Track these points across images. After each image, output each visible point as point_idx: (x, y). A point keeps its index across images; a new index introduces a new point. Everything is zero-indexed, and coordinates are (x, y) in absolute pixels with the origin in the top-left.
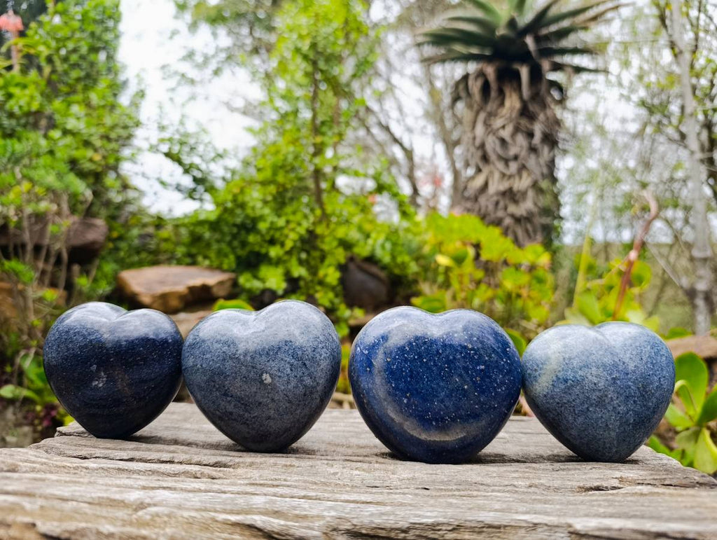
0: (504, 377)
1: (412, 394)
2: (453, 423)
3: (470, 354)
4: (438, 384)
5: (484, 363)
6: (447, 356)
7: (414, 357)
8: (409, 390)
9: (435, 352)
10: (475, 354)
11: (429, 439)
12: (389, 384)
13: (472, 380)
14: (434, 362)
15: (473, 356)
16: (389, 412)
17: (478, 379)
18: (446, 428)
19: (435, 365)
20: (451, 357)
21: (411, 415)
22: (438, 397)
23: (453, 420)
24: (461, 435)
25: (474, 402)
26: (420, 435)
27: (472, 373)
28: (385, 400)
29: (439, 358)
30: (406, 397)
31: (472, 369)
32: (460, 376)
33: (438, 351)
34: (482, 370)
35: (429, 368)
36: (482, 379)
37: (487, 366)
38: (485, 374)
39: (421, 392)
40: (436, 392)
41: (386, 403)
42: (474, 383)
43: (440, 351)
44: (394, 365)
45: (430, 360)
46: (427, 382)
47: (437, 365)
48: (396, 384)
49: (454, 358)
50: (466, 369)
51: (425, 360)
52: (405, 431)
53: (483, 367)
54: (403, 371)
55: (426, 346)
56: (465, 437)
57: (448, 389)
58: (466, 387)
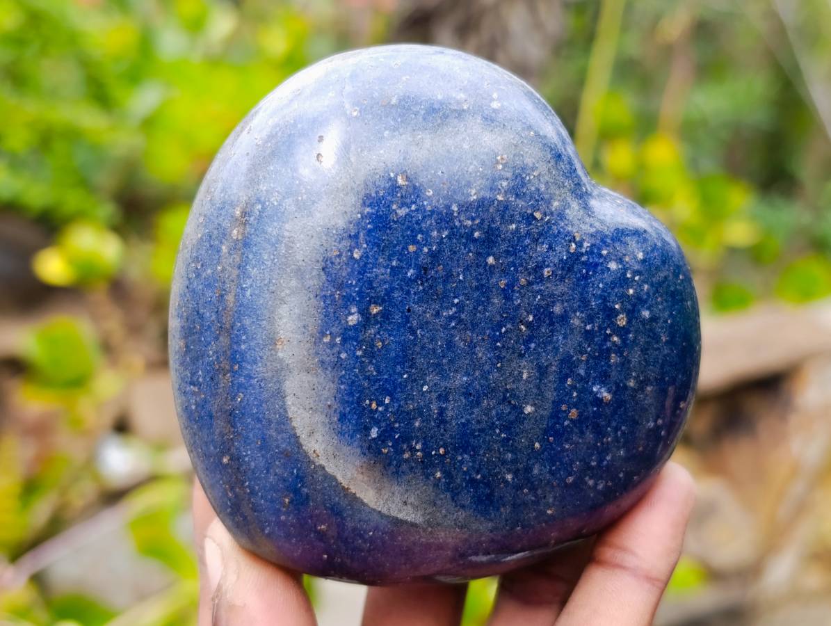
0: (627, 459)
1: (385, 315)
2: (419, 471)
3: (608, 337)
4: (472, 346)
5: (619, 389)
6: (552, 298)
7: (473, 230)
8: (385, 300)
9: (531, 265)
10: (619, 351)
11: (322, 461)
12: (346, 243)
13: (557, 404)
14: (510, 286)
15: (609, 350)
16: (283, 310)
17: (574, 413)
18: (393, 468)
19: (507, 294)
20: (557, 309)
21: (338, 364)
22: (445, 377)
23: (427, 464)
24: (408, 515)
25: (514, 461)
26: (311, 434)
27: (573, 387)
28: (299, 273)
29: (530, 283)
30: (364, 312)
31: (581, 379)
32: (542, 371)
33: (539, 267)
34: (599, 402)
35: (484, 290)
36: (580, 422)
37: (618, 403)
38: (597, 415)
39: (413, 332)
40: (451, 361)
41: (294, 283)
42: (556, 415)
43: (546, 272)
44: (403, 205)
45: (505, 272)
46: (451, 318)
47: (508, 298)
48: (365, 256)
49: (564, 318)
50: (568, 365)
51: (491, 260)
52: (280, 395)
53: (606, 395)
54: (415, 242)
55: (523, 228)
56: (413, 525)
57: (484, 376)
58: (529, 409)
